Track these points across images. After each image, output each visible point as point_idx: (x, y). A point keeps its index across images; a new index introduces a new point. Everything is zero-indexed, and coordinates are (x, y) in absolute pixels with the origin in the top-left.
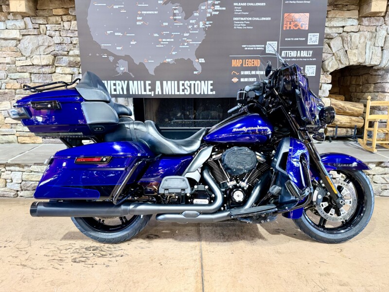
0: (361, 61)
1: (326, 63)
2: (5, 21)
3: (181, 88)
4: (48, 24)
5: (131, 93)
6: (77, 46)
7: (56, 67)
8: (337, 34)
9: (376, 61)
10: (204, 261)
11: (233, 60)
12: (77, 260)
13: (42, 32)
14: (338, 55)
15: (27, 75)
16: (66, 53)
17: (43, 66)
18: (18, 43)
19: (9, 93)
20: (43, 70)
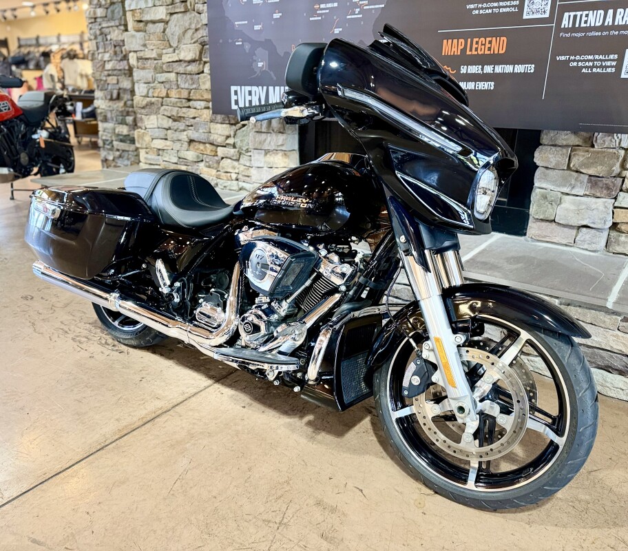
7: (205, 63)
11: (445, 41)
13: (189, 7)
15: (172, 76)
17: (189, 62)
18: (166, 26)
19: (156, 102)
20: (189, 68)
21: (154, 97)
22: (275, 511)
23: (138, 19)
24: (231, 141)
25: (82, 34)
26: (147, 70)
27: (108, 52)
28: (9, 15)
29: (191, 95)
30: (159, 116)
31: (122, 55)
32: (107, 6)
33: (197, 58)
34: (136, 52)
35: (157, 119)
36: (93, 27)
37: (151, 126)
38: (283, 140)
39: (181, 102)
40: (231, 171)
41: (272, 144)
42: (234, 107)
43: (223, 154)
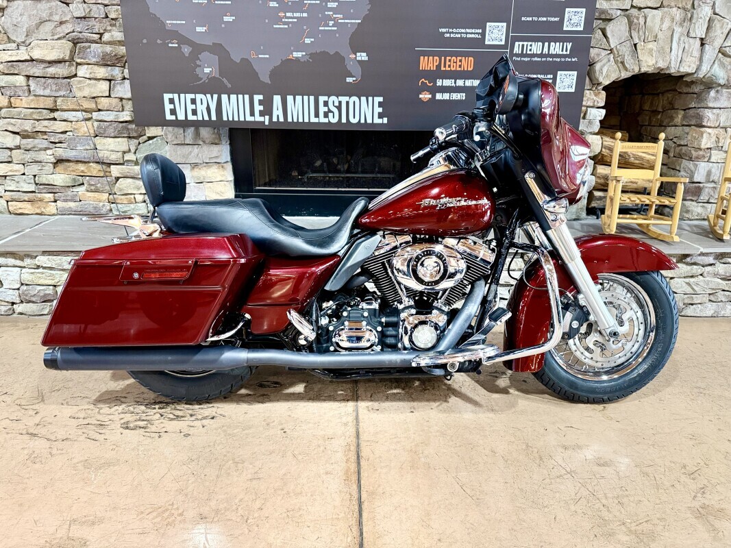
0: (662, 64)
1: (597, 67)
3: (322, 109)
5: (225, 118)
6: (118, 25)
7: (80, 64)
8: (619, 12)
9: (689, 66)
10: (360, 424)
11: (422, 58)
12: (131, 425)
14: (620, 53)
15: (20, 80)
16: (96, 37)
17: (52, 63)
18: (1, 14)
20: (52, 70)
24: (131, 157)
29: (58, 104)
38: (219, 151)
39: (39, 113)
40: (133, 192)
41: (202, 156)
42: (169, 117)
43: (120, 173)
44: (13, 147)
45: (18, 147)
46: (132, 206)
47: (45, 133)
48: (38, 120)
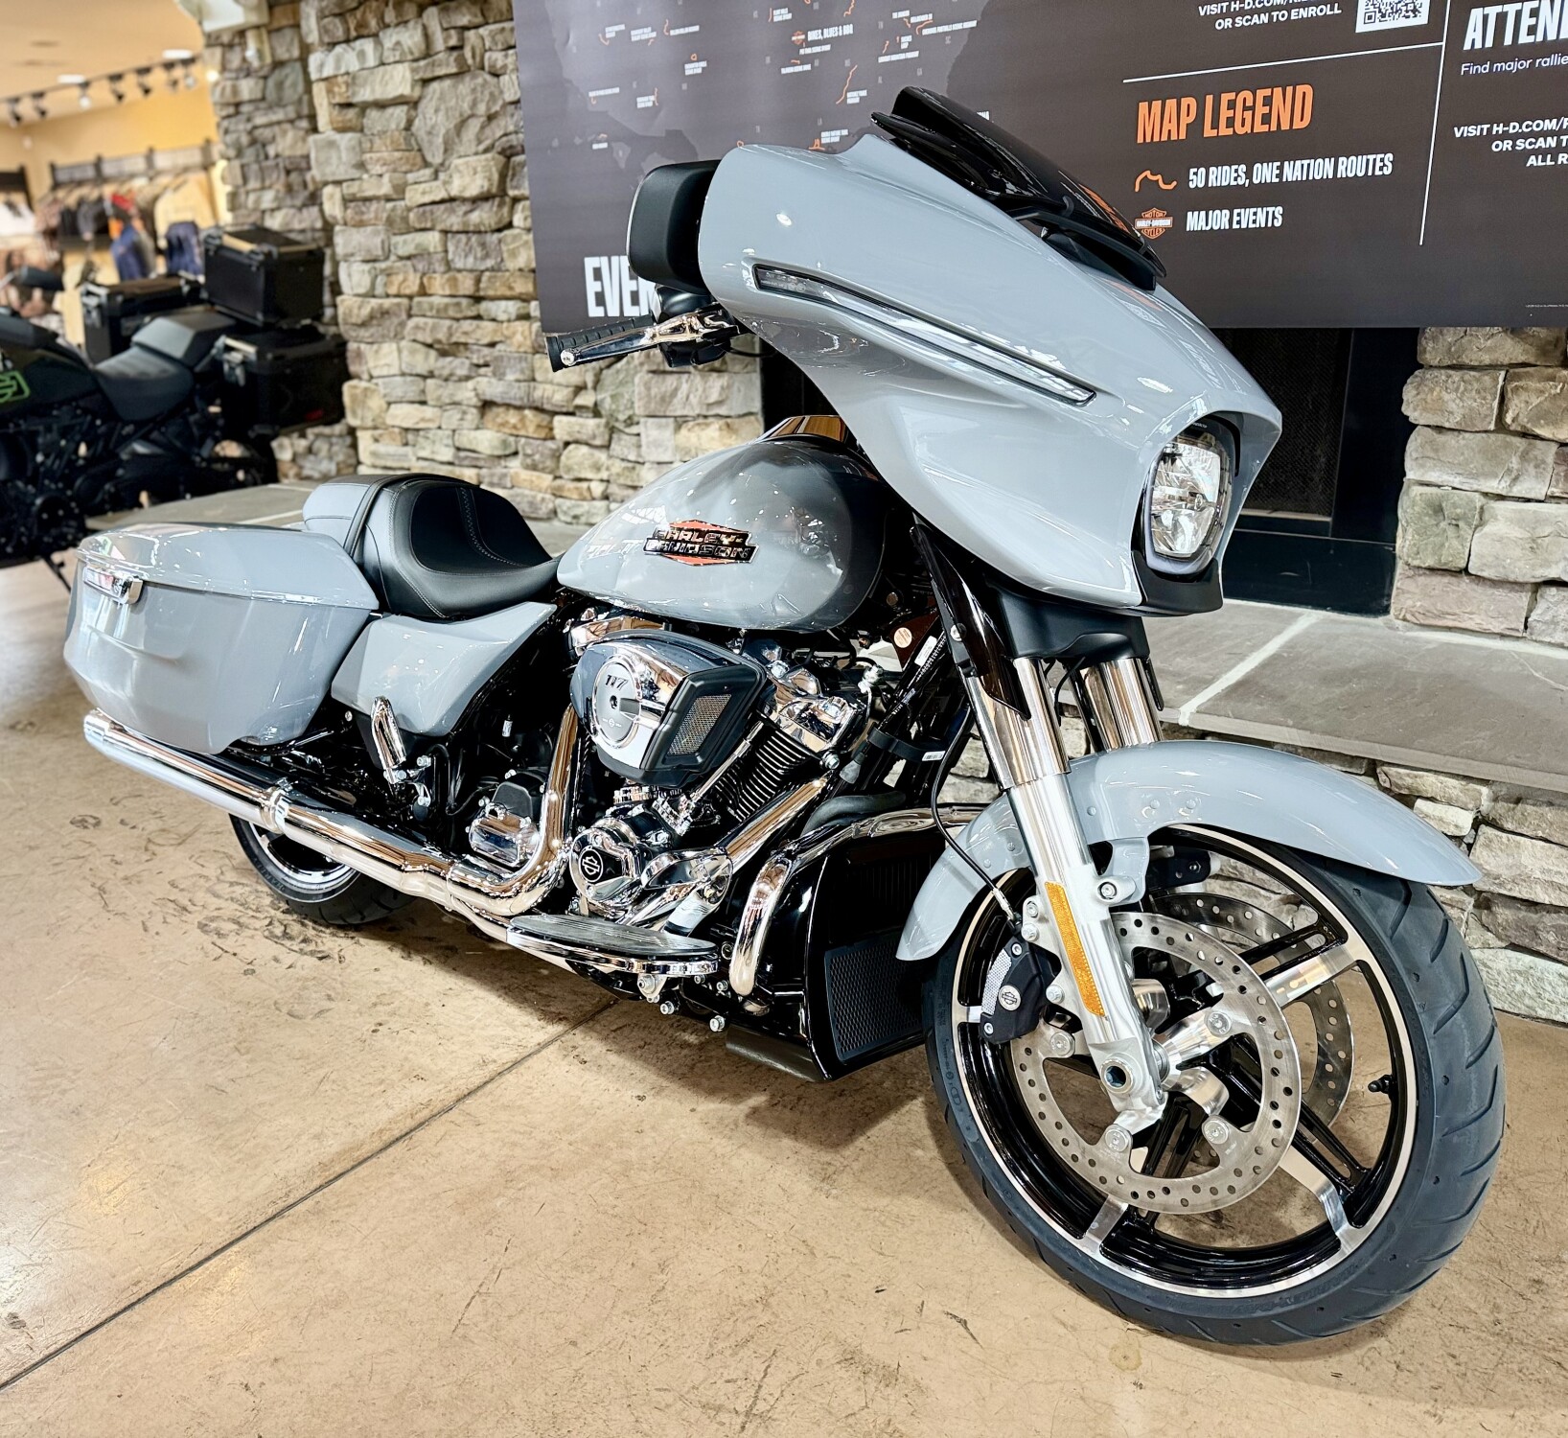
2: (375, 35)
4: (487, 23)
7: (516, 200)
11: (1143, 106)
12: (213, 925)
13: (470, 61)
15: (433, 239)
17: (474, 202)
18: (413, 113)
19: (395, 308)
20: (475, 217)
21: (388, 296)
22: (735, 1381)
23: (342, 100)
24: (586, 399)
25: (206, 147)
26: (369, 229)
27: (270, 187)
28: (26, 108)
29: (482, 285)
30: (403, 343)
31: (306, 193)
32: (262, 73)
33: (494, 190)
34: (338, 183)
35: (399, 351)
36: (232, 128)
37: (385, 371)
38: (722, 388)
39: (458, 304)
40: (589, 475)
41: (694, 400)
42: (595, 311)
43: (569, 433)
44: (425, 373)
45: (431, 375)
46: (585, 503)
47: (465, 345)
48: (457, 320)
